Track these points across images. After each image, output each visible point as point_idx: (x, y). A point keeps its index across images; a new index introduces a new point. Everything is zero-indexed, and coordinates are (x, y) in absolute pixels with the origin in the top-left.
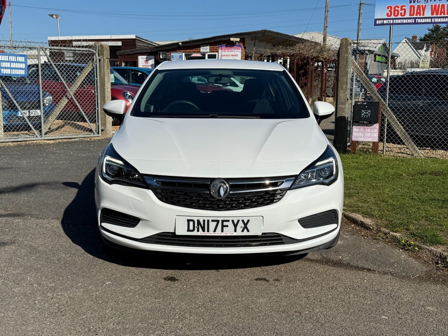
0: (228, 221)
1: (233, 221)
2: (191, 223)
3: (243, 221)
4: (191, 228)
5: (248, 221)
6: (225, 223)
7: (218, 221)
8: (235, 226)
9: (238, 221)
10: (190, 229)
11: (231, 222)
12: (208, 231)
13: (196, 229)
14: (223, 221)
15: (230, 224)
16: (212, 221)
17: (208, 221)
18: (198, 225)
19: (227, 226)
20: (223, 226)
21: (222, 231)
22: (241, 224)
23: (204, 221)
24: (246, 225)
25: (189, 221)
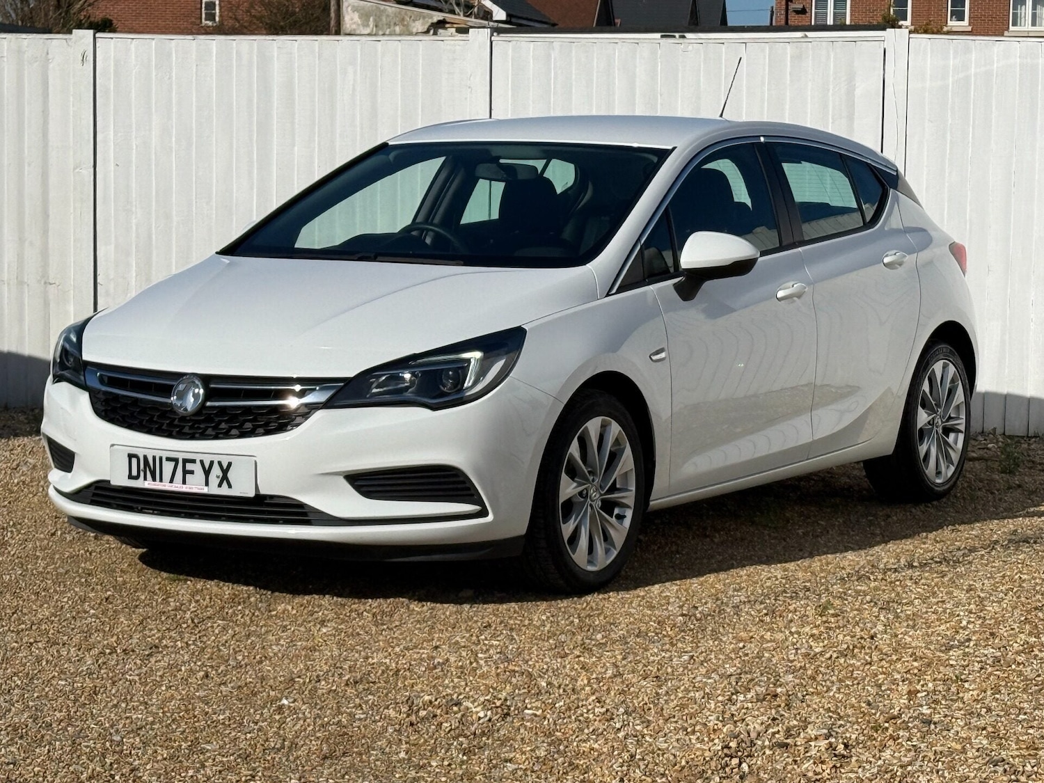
2: (134, 461)
3: (220, 463)
6: (189, 467)
7: (176, 460)
12: (161, 480)
13: (142, 474)
14: (185, 461)
16: (168, 459)
20: (185, 472)
21: (184, 482)
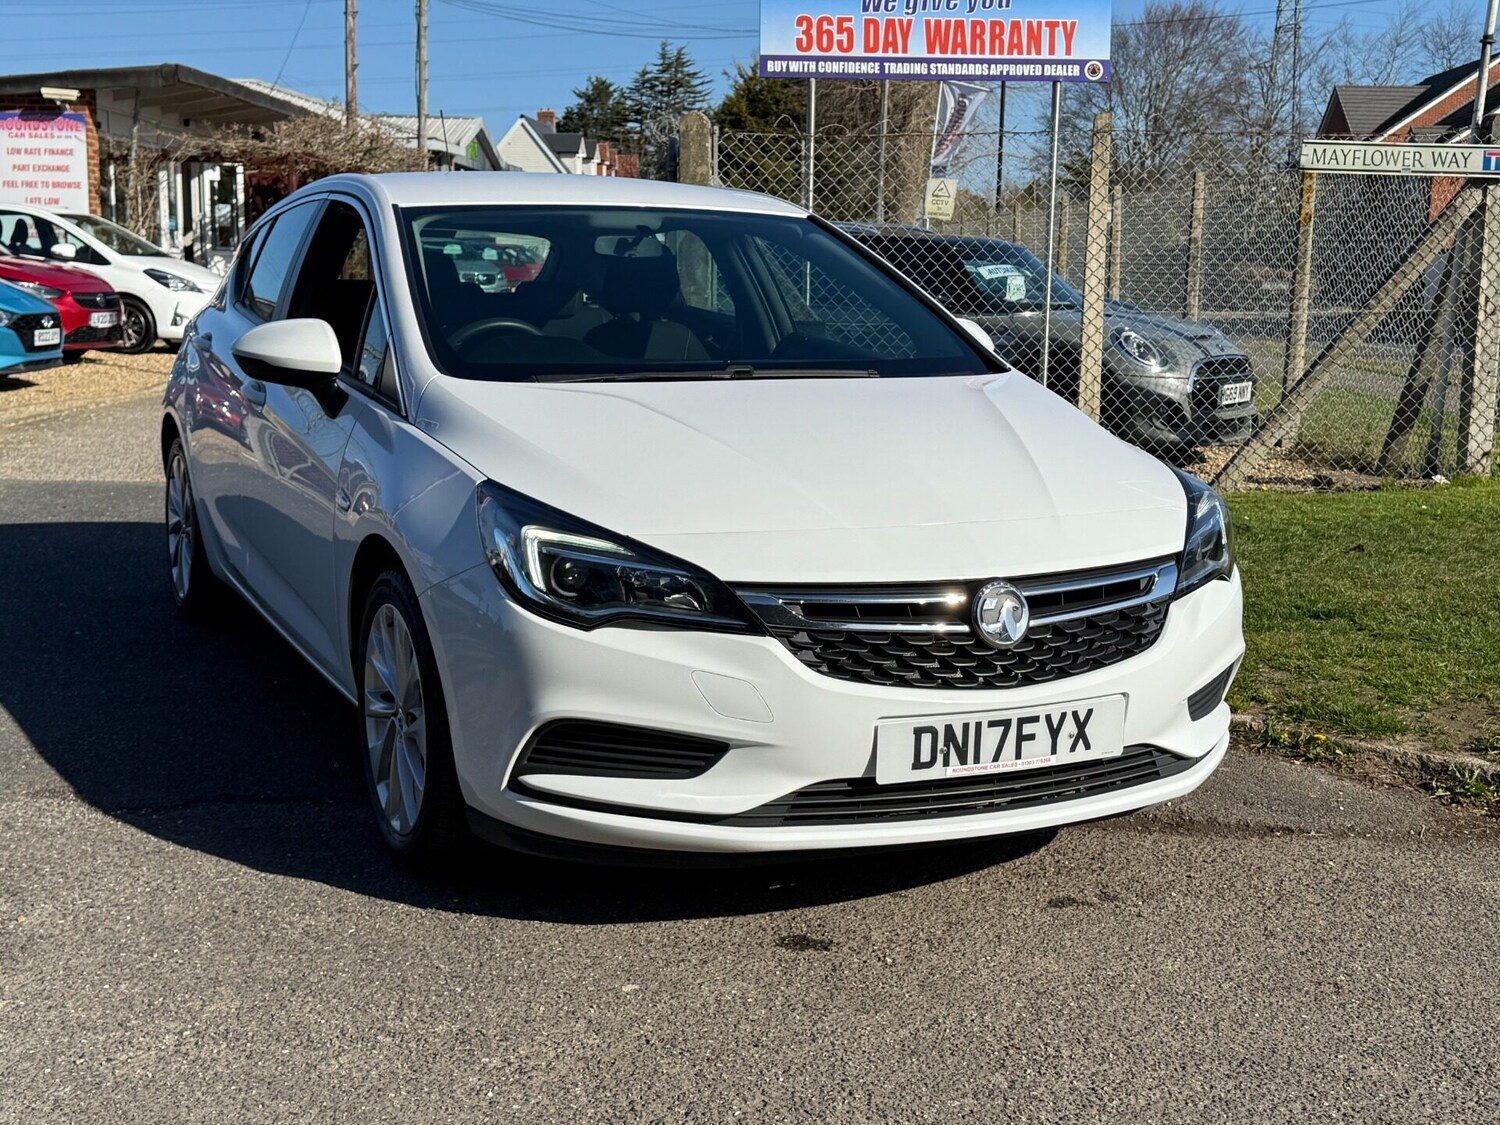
0: (1035, 719)
1: (1048, 718)
2: (926, 739)
3: (1075, 714)
4: (925, 757)
5: (1090, 712)
6: (1027, 729)
7: (1006, 724)
8: (1054, 733)
9: (1064, 715)
10: (922, 761)
11: (1043, 720)
13: (940, 758)
14: (1022, 721)
15: (1040, 729)
16: (992, 724)
17: (979, 725)
18: (946, 745)
19: (1032, 737)
22: (1070, 727)
23: (966, 726)
24: (1081, 726)
25: (918, 732)
